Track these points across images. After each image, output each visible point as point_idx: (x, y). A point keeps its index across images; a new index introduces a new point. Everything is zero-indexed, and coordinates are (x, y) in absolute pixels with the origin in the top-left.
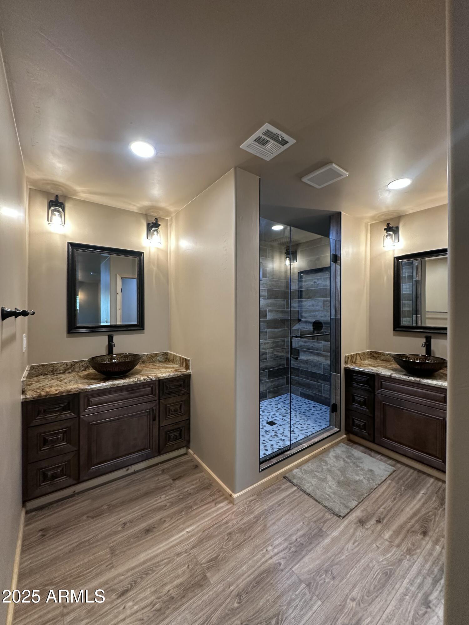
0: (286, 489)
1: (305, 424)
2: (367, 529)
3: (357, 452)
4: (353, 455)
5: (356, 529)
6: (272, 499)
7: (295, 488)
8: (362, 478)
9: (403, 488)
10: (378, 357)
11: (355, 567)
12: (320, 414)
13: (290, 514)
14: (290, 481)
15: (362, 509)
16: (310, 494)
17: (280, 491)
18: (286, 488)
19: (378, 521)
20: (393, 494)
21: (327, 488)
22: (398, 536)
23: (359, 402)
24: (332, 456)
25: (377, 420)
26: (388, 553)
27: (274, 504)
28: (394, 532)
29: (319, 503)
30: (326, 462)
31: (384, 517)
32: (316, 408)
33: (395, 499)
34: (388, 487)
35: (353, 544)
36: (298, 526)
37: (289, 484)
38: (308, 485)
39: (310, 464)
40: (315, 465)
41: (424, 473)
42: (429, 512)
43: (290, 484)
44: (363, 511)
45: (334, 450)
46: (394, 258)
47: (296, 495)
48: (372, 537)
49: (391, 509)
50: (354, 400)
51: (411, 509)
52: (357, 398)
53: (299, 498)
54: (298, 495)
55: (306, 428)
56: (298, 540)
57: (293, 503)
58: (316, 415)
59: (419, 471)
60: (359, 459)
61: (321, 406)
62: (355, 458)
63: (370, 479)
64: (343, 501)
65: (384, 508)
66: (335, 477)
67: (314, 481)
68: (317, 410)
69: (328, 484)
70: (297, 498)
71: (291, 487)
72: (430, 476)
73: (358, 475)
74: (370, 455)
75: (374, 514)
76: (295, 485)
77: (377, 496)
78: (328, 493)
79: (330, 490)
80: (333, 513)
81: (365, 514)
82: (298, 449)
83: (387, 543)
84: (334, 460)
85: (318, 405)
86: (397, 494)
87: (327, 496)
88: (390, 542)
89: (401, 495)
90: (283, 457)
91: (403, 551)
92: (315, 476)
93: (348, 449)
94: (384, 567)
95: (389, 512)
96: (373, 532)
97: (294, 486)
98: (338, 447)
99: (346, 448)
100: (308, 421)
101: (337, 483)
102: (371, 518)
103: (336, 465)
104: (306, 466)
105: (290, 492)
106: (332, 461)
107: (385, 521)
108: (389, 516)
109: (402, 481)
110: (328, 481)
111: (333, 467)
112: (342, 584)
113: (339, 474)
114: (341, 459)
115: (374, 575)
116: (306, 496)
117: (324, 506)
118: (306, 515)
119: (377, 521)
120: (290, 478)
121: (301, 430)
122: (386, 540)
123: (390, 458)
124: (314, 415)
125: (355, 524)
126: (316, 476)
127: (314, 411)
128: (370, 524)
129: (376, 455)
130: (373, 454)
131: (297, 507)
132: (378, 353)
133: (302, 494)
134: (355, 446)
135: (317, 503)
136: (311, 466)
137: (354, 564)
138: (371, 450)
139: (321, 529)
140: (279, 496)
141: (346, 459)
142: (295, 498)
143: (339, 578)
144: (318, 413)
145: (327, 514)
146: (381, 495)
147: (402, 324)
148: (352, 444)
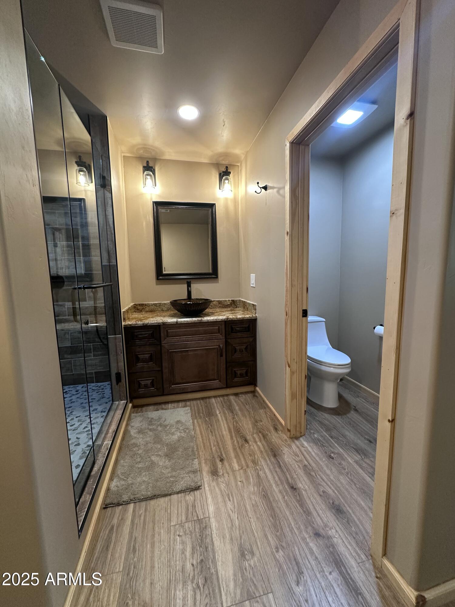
0: (122, 520)
1: (72, 419)
2: (223, 474)
3: (153, 414)
4: (152, 418)
5: (218, 484)
6: (117, 555)
7: (132, 505)
8: (179, 434)
9: (207, 419)
10: (143, 308)
11: (250, 519)
12: (82, 397)
13: (157, 544)
14: (119, 504)
15: (203, 461)
16: (155, 496)
17: (117, 529)
18: (120, 518)
19: (222, 460)
20: (207, 429)
21: (163, 471)
22: (240, 459)
23: (144, 361)
24: (134, 433)
25: (166, 371)
26: (250, 479)
27: (126, 559)
28: (236, 457)
29: (170, 495)
30: (135, 445)
31: (221, 453)
32: (70, 392)
33: (212, 432)
34: (199, 426)
35: (230, 500)
36: (179, 547)
37: (119, 509)
38: (143, 487)
39: (122, 461)
40: (127, 457)
41: (206, 398)
42: (234, 424)
43: (120, 507)
44: (206, 463)
45: (132, 427)
46: (153, 202)
47: (140, 513)
48: (232, 478)
49: (217, 442)
50: (138, 360)
51: (225, 430)
52: (141, 356)
53: (148, 513)
54: (142, 511)
55: (80, 423)
56: (195, 563)
57: (146, 527)
58: (77, 401)
59: (203, 398)
60: (160, 418)
61: (73, 387)
62: (156, 420)
63: (185, 430)
64: (187, 470)
65: (214, 446)
66: (160, 453)
67: (144, 477)
68: (74, 395)
69: (160, 466)
70: (145, 516)
71: (125, 511)
72: (209, 397)
73: (173, 434)
74: (163, 409)
75: (213, 457)
76: (127, 503)
77: (201, 440)
78: (169, 475)
79: (168, 470)
80: (190, 491)
81: (210, 464)
82: (104, 454)
83: (241, 471)
84: (141, 436)
85: (69, 388)
86: (209, 427)
87: (172, 479)
88: (242, 469)
89: (211, 425)
90: (94, 482)
91: (252, 467)
92: (140, 470)
93: (143, 416)
94: (259, 493)
95: (218, 445)
96: (228, 474)
97: (128, 505)
98: (132, 421)
99: (140, 416)
100: (73, 413)
101: (166, 458)
102: (215, 463)
103: (148, 439)
104: (120, 467)
105: (130, 518)
106: (140, 440)
107: (224, 456)
108: (222, 449)
109: (201, 414)
110: (158, 463)
111: (147, 444)
112: (261, 548)
113: (159, 447)
114: (146, 431)
115: (262, 508)
116: (152, 502)
117: (178, 493)
118: (172, 524)
119: (220, 461)
120: (115, 501)
121: (74, 430)
122: (239, 470)
123: (178, 401)
124: (74, 402)
125: (213, 481)
126: (142, 468)
127: (70, 397)
128: (220, 469)
129: (167, 405)
130: (163, 406)
131: (156, 526)
132: (142, 305)
133: (146, 505)
134: (144, 409)
135: (169, 497)
136: (126, 462)
137: (247, 518)
138: (160, 404)
139: (199, 520)
140: (122, 539)
141: (150, 427)
142: (142, 518)
143: (255, 546)
144: (78, 398)
145: (188, 498)
146: (202, 437)
147: (164, 273)
148: (140, 409)
